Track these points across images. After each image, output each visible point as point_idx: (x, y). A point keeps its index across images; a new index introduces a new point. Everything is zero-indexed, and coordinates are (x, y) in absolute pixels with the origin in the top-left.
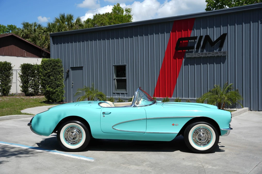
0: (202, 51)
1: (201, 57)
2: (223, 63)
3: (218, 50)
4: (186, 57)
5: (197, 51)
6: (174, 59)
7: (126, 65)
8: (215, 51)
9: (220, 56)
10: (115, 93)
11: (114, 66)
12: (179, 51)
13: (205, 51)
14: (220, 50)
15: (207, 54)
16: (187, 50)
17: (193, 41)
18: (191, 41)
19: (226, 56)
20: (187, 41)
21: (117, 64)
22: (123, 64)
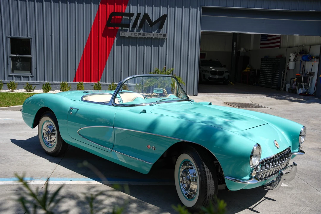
0: (138, 31)
1: (137, 37)
2: (161, 46)
3: (156, 31)
4: (121, 35)
5: (132, 30)
6: (103, 37)
7: (31, 39)
8: (153, 32)
9: (158, 38)
10: (12, 76)
11: (9, 37)
12: (110, 28)
13: (141, 31)
14: (159, 32)
15: (146, 34)
16: (120, 28)
17: (128, 18)
18: (126, 17)
19: (164, 39)
20: (121, 17)
21: (14, 35)
22: (26, 37)
